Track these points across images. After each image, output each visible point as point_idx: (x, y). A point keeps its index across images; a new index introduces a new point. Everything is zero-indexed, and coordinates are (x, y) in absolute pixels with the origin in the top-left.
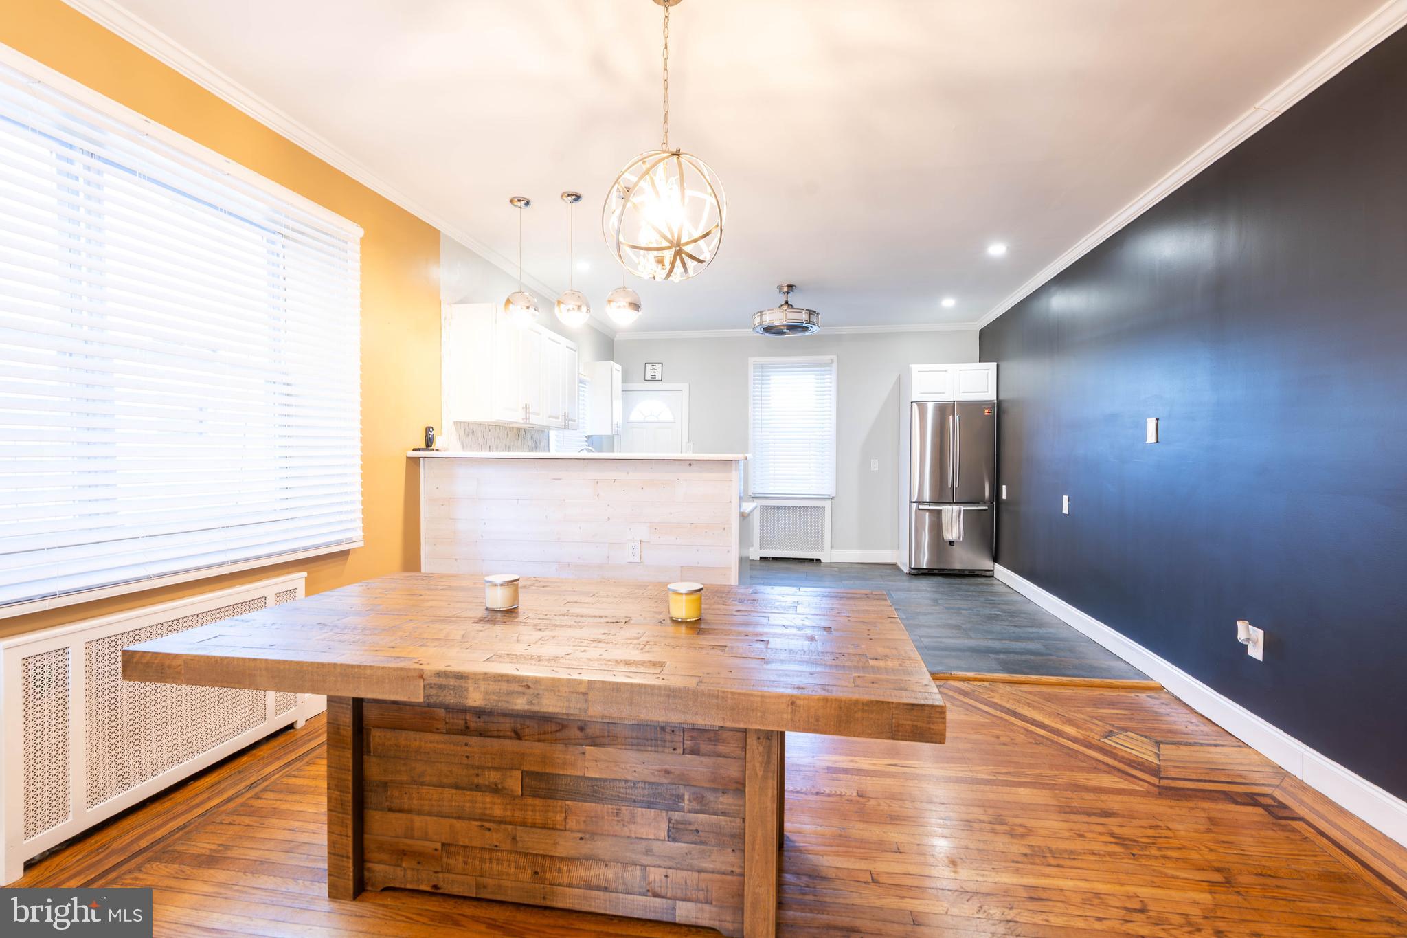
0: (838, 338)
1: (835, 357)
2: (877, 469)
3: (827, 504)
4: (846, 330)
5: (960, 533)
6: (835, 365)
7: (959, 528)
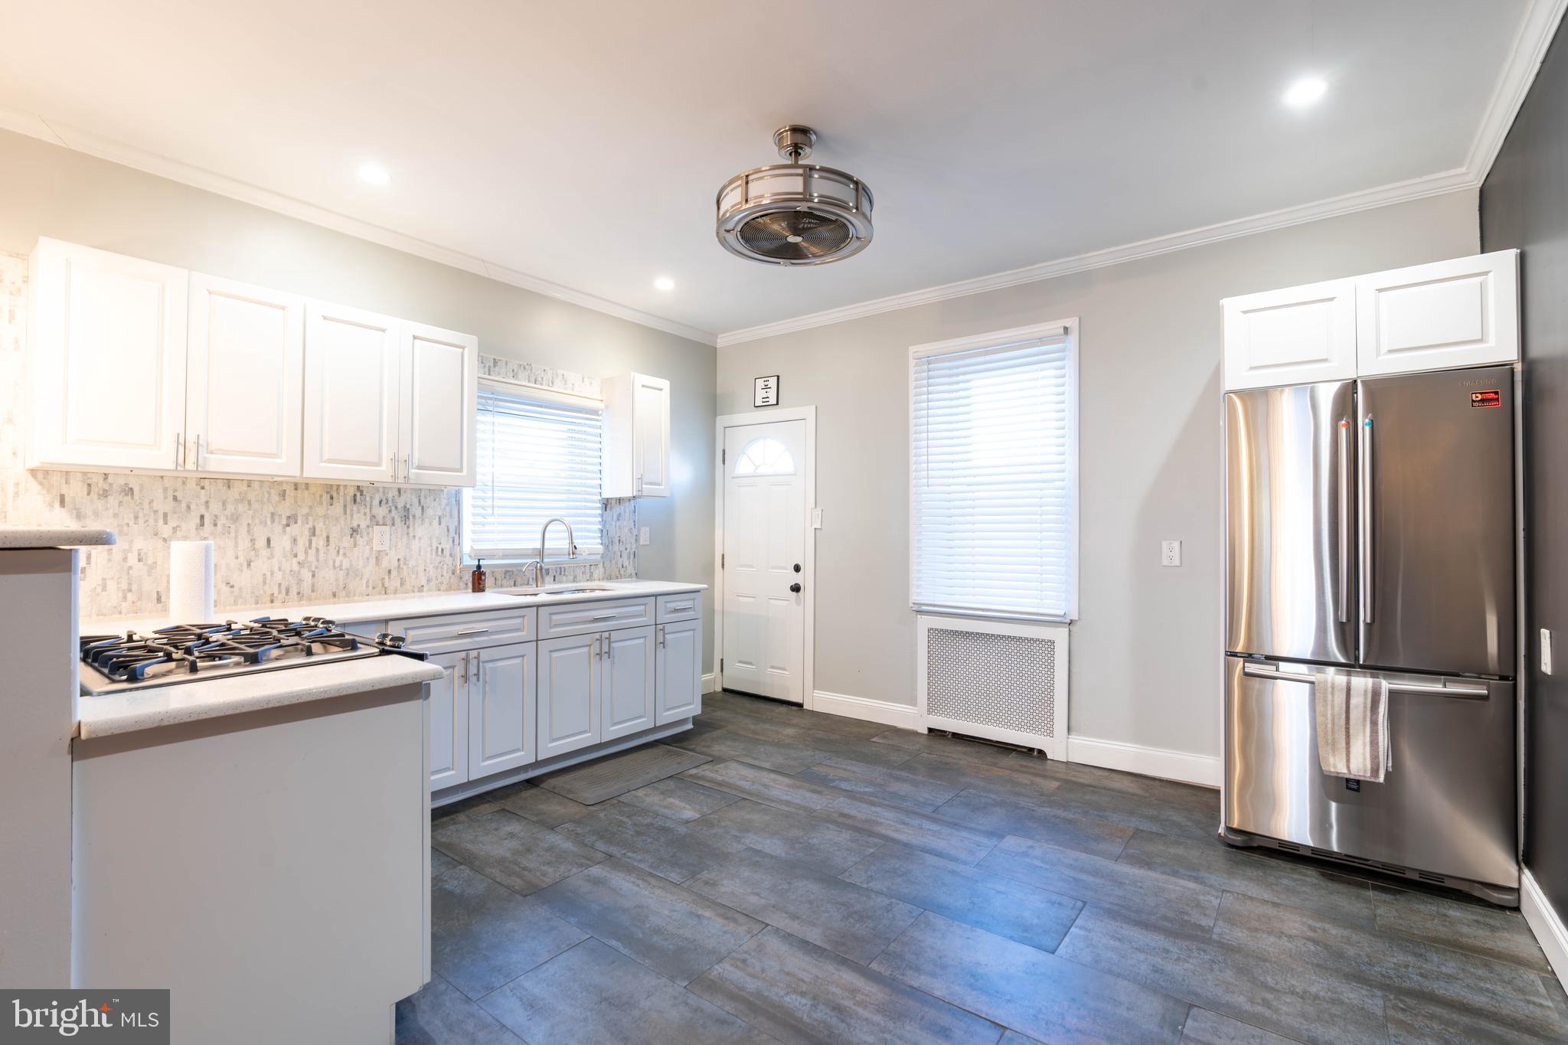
0: (1082, 280)
1: (1072, 322)
2: (1176, 562)
3: (1060, 636)
4: (1096, 259)
5: (1375, 757)
6: (1074, 337)
7: (1374, 743)
